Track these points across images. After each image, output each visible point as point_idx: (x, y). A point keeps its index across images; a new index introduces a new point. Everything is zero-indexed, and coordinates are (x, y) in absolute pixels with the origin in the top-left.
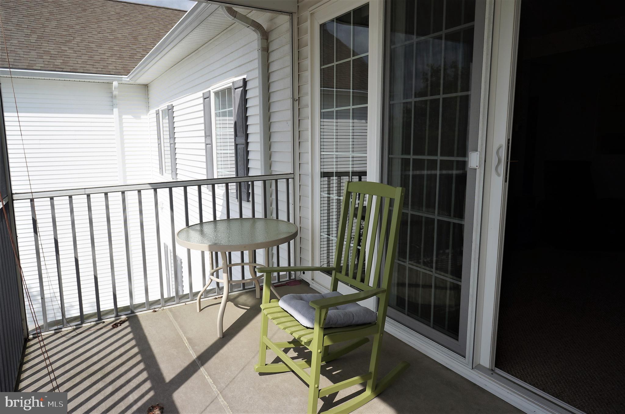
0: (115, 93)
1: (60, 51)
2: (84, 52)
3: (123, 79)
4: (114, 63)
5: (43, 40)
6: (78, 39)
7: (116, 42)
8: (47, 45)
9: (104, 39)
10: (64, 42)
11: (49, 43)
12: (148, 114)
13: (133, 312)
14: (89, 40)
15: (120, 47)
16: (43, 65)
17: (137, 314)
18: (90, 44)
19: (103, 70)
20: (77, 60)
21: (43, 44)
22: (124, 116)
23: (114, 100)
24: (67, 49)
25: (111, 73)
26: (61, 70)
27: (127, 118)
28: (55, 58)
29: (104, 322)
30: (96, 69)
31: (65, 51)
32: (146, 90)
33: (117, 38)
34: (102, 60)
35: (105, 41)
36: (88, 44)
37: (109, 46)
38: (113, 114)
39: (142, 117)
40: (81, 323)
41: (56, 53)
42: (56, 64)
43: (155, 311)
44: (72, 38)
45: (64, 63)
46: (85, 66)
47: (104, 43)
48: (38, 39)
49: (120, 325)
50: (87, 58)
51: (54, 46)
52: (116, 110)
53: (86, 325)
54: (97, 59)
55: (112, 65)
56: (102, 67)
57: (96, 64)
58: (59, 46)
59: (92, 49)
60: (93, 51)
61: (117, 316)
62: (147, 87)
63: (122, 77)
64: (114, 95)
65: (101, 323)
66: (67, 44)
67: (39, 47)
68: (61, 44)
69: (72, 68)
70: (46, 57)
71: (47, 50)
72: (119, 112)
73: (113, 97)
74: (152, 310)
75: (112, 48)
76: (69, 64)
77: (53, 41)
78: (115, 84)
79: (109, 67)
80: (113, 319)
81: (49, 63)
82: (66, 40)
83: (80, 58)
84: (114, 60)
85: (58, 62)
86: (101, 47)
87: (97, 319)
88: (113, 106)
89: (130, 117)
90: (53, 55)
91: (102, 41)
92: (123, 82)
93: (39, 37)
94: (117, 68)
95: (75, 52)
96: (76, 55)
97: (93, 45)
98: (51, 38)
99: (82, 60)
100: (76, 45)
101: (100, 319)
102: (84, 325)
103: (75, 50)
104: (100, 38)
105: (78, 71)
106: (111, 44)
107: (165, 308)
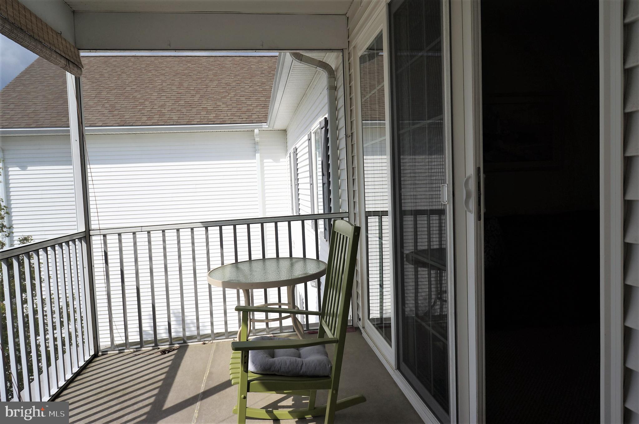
0: (257, 139)
1: (215, 106)
2: (234, 105)
3: (263, 126)
4: (258, 112)
5: (204, 98)
6: (232, 94)
7: (263, 93)
8: (206, 102)
9: (253, 92)
10: (220, 98)
11: (208, 100)
12: (286, 157)
13: (186, 342)
14: (241, 94)
15: (266, 97)
16: (199, 120)
17: (189, 344)
18: (241, 98)
19: (247, 119)
20: (227, 113)
21: (203, 102)
22: (265, 161)
23: (256, 146)
24: (221, 104)
25: (254, 122)
26: (213, 123)
27: (268, 162)
28: (210, 113)
29: (159, 348)
30: (241, 120)
31: (219, 106)
32: (285, 135)
33: (265, 90)
34: (248, 110)
35: (254, 94)
36: (239, 98)
37: (256, 98)
38: (255, 159)
39: (281, 160)
40: (140, 347)
41: (212, 109)
42: (210, 118)
43: (204, 344)
44: (227, 94)
45: (217, 116)
46: (233, 117)
47: (253, 95)
48: (200, 98)
49: (168, 353)
50: (236, 110)
51: (211, 102)
52: (258, 155)
53: (144, 349)
54: (244, 110)
55: (255, 115)
56: (247, 117)
57: (242, 115)
58: (215, 102)
59: (242, 102)
60: (242, 104)
61: (171, 344)
62: (286, 131)
63: (262, 125)
64: (256, 141)
65: (156, 349)
66: (222, 100)
67: (199, 105)
68: (218, 100)
69: (221, 120)
70: (204, 113)
71: (205, 106)
72: (260, 157)
73: (256, 143)
74: (202, 343)
75: (259, 99)
76: (220, 118)
77: (211, 98)
78: (256, 131)
79: (253, 117)
80: (167, 347)
81: (205, 118)
82: (222, 96)
83: (230, 110)
84: (259, 110)
85: (212, 116)
86: (250, 100)
87: (153, 345)
88: (255, 151)
89: (271, 160)
90: (209, 111)
91: (252, 94)
92: (264, 129)
93: (202, 97)
94: (260, 117)
95: (227, 106)
96: (228, 108)
97: (243, 98)
98: (210, 96)
99: (231, 113)
100: (229, 100)
101: (156, 345)
102: (143, 349)
103: (228, 104)
104: (250, 92)
105: (227, 122)
106: (259, 95)
107: (214, 341)
